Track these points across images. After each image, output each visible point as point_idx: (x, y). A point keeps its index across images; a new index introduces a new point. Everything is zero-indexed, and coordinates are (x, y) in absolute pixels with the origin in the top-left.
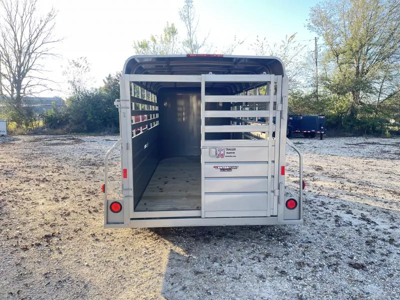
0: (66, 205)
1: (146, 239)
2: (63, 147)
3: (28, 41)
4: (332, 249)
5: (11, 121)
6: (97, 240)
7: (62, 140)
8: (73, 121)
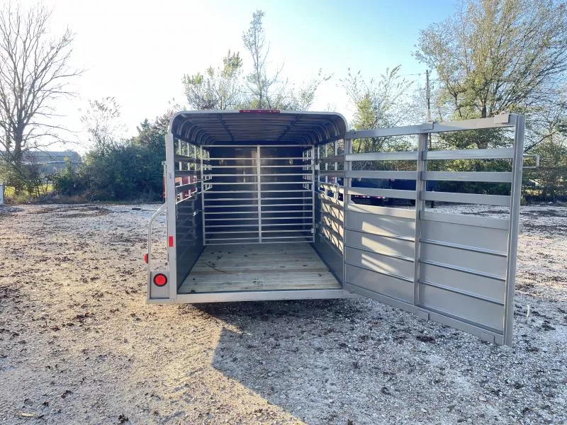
0: (97, 285)
1: (194, 318)
2: (85, 219)
3: (33, 74)
4: (404, 325)
5: (8, 185)
6: (138, 319)
7: (82, 210)
8: (96, 184)
